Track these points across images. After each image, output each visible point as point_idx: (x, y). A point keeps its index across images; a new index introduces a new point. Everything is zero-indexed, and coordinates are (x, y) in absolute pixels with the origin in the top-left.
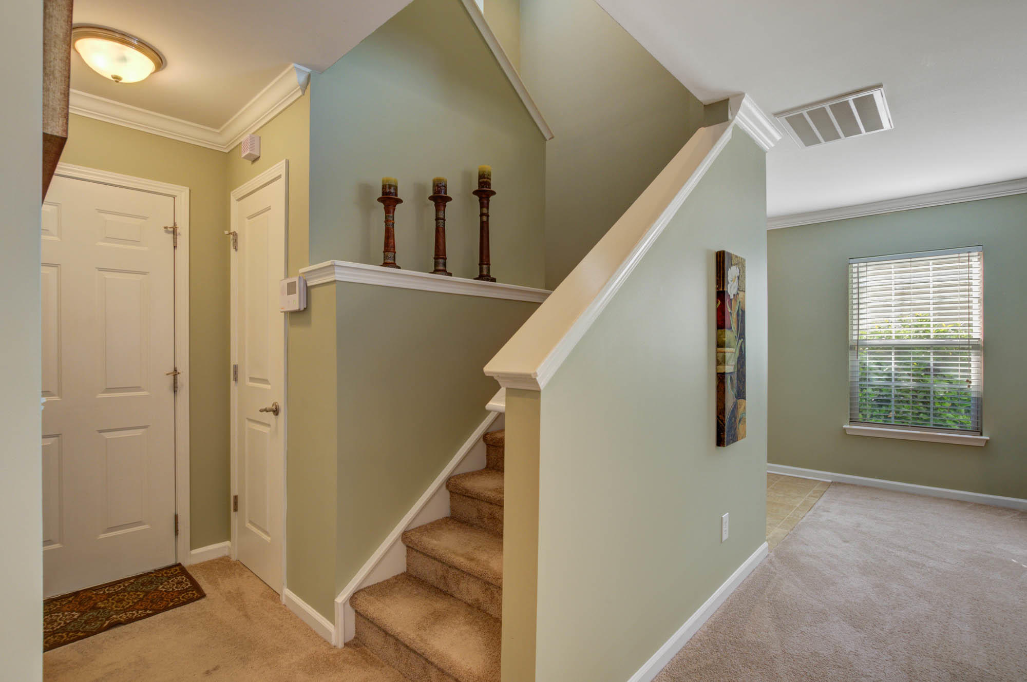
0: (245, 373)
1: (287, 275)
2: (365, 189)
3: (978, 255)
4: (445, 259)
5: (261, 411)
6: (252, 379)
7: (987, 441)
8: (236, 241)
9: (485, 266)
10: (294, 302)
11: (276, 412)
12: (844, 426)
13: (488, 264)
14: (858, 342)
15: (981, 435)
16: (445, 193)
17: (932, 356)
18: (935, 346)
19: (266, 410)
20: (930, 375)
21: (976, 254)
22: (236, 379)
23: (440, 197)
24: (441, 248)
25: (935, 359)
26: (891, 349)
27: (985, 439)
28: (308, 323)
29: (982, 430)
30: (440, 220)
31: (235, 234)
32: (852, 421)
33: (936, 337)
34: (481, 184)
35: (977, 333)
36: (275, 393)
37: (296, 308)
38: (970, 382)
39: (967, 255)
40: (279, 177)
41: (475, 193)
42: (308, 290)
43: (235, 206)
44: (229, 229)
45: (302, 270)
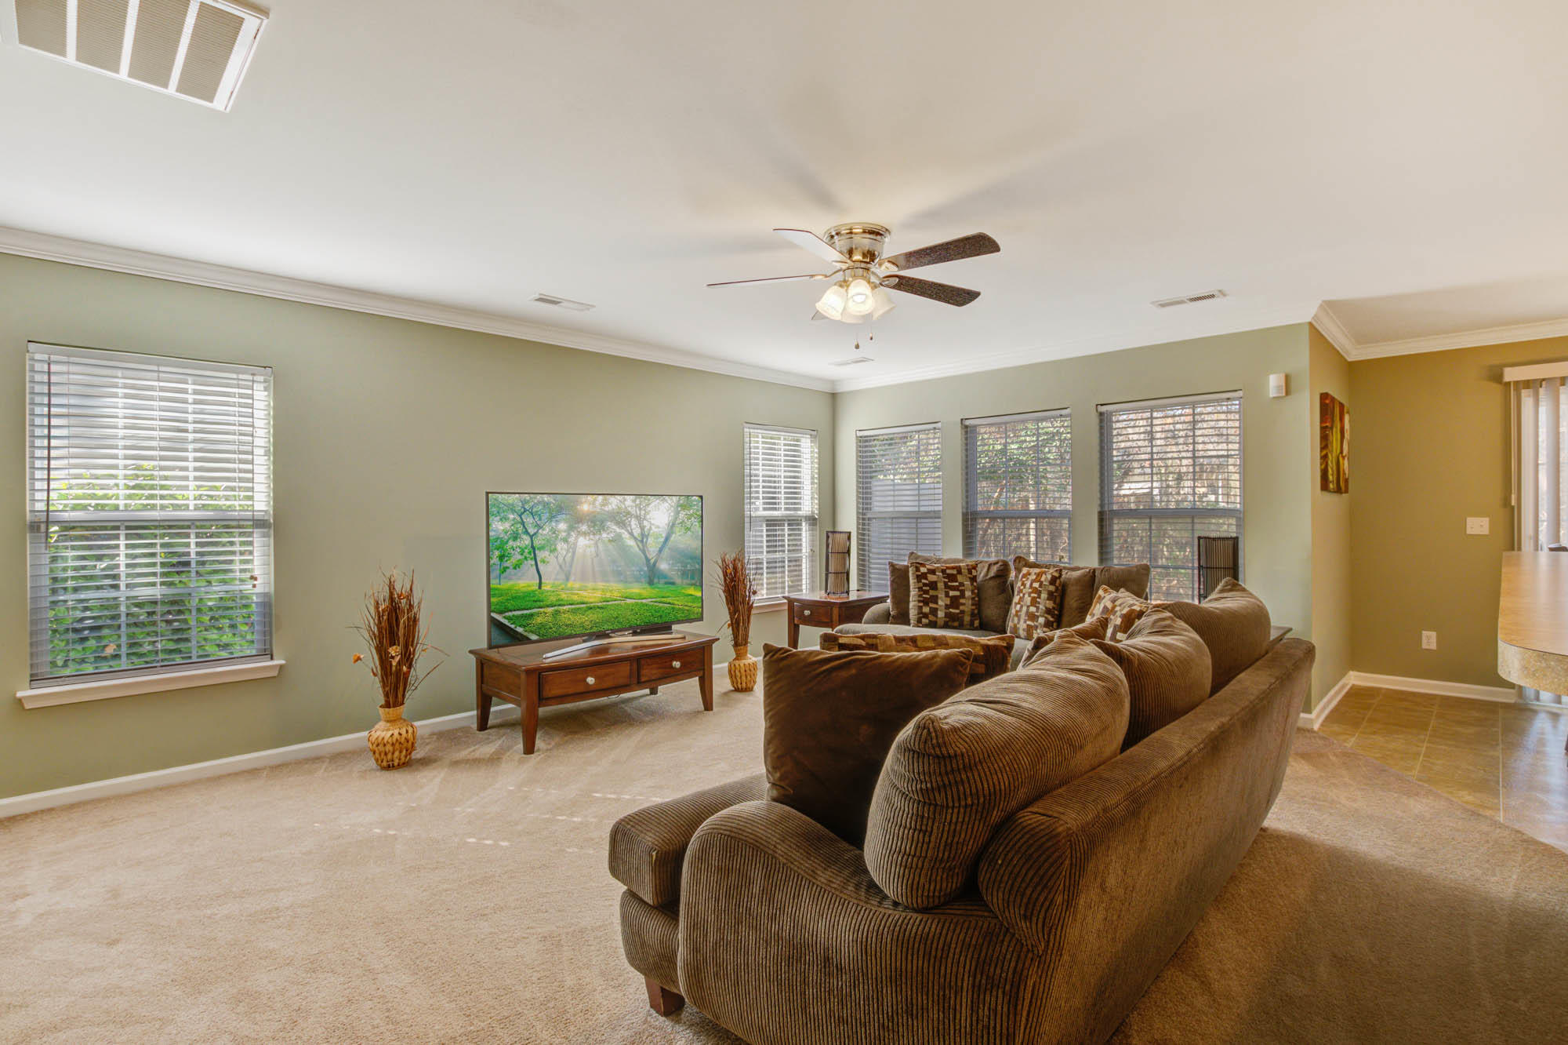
3: (265, 382)
7: (281, 667)
12: (19, 694)
14: (48, 515)
15: (272, 659)
17: (192, 540)
18: (198, 523)
20: (189, 572)
21: (261, 378)
25: (198, 545)
26: (118, 528)
27: (276, 665)
29: (272, 651)
32: (35, 679)
33: (197, 508)
35: (262, 503)
38: (256, 579)
39: (250, 378)
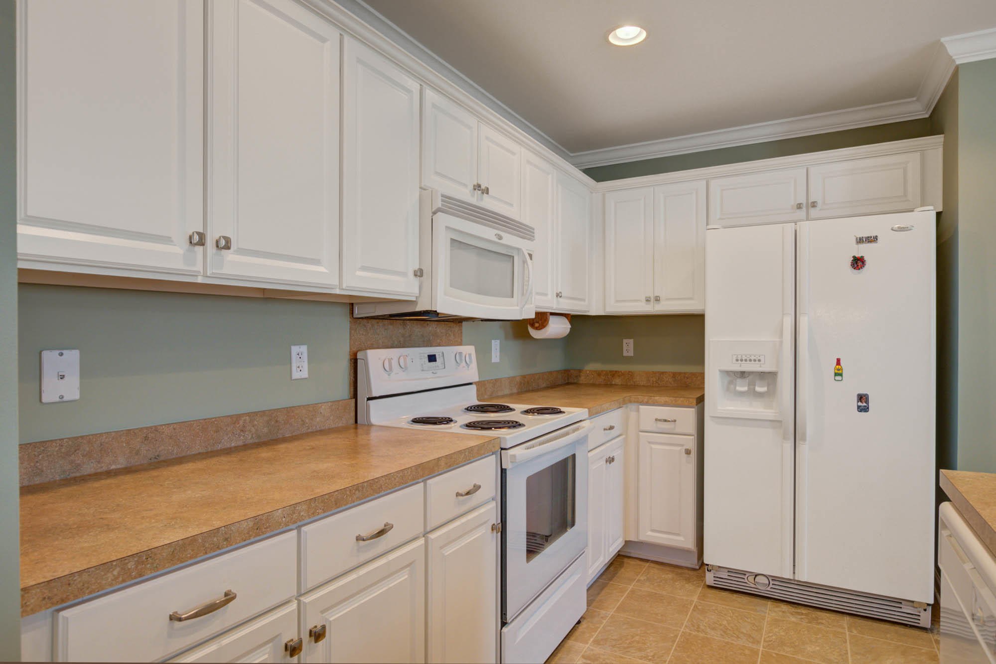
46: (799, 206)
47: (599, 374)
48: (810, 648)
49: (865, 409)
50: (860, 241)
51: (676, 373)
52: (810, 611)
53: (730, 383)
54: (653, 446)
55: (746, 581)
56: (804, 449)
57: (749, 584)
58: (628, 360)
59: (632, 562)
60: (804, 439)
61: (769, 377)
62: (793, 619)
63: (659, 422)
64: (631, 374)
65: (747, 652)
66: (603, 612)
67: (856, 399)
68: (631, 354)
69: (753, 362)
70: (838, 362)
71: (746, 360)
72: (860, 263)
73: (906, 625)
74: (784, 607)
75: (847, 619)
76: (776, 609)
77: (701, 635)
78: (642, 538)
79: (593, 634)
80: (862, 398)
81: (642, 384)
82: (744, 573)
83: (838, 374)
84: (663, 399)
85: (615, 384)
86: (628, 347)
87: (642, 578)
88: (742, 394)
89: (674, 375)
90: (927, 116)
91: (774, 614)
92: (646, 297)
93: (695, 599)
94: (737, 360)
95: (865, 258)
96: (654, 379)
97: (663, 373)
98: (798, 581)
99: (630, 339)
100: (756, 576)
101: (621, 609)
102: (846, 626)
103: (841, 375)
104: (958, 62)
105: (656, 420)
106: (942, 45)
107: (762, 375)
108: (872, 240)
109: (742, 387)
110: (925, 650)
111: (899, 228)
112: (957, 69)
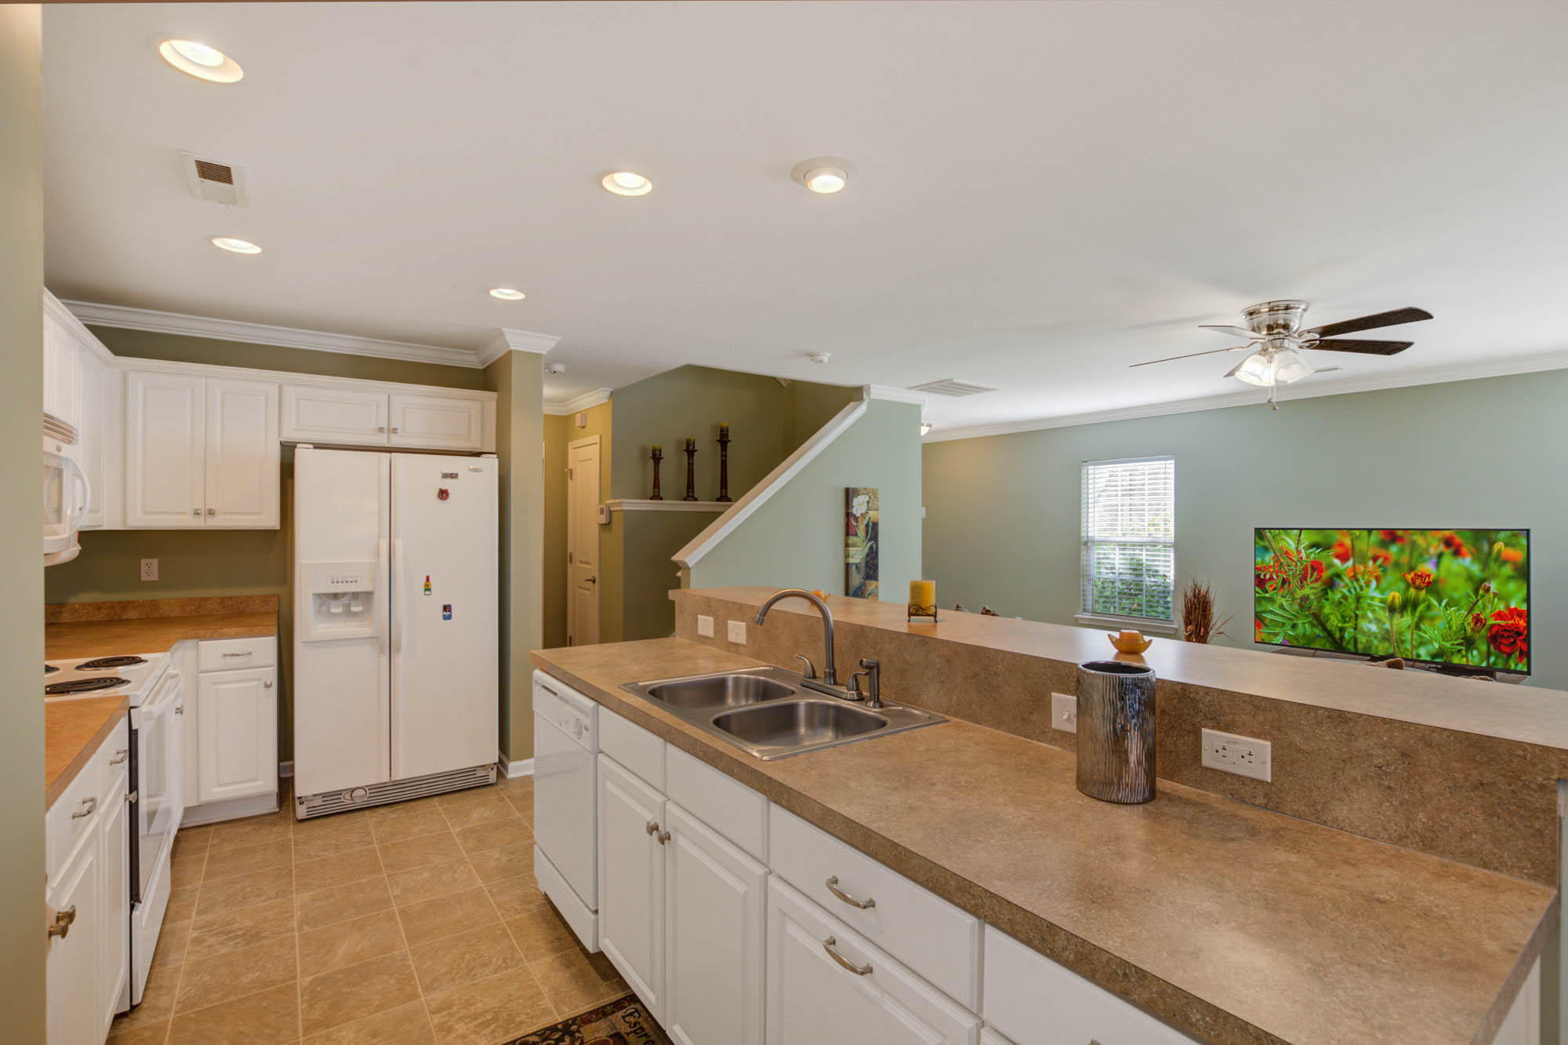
0: (577, 557)
1: (600, 503)
2: (644, 450)
4: (693, 488)
5: (586, 581)
6: (581, 562)
7: (1176, 629)
8: (571, 474)
9: (724, 490)
10: (603, 519)
11: (594, 581)
13: (726, 489)
14: (1090, 538)
16: (694, 447)
17: (1144, 553)
18: (1146, 544)
19: (589, 580)
20: (1142, 569)
22: (571, 562)
23: (690, 450)
24: (691, 482)
25: (1146, 555)
27: (1174, 628)
28: (610, 530)
30: (691, 465)
31: (571, 470)
34: (721, 436)
36: (593, 570)
37: (604, 522)
40: (596, 443)
41: (717, 441)
42: (611, 512)
43: (571, 451)
44: (567, 467)
45: (608, 502)
46: (381, 430)
47: (98, 607)
48: (416, 830)
49: (447, 618)
50: (445, 476)
51: (224, 598)
52: (405, 804)
53: (321, 605)
54: (220, 687)
55: (343, 800)
56: (399, 659)
57: (346, 802)
58: (150, 586)
59: (193, 832)
60: (398, 650)
61: (366, 597)
62: (393, 816)
63: (227, 658)
64: (155, 604)
65: (365, 853)
66: (189, 887)
67: (442, 609)
68: (155, 577)
69: (349, 583)
70: (428, 579)
71: (342, 582)
72: (445, 495)
73: (478, 787)
74: (382, 810)
75: (436, 799)
76: (375, 815)
77: (317, 859)
78: (205, 798)
79: (191, 908)
80: (447, 608)
81: (173, 614)
82: (339, 793)
83: (428, 589)
84: (233, 630)
85: (128, 620)
86: (150, 569)
87: (214, 842)
88: (335, 615)
89: (223, 600)
90: (482, 368)
91: (375, 819)
92: (195, 510)
93: (291, 835)
94: (333, 582)
95: (449, 491)
96: (193, 608)
97: (205, 599)
98: (395, 781)
99: (152, 558)
100: (353, 791)
101: (208, 876)
102: (437, 804)
103: (430, 590)
104: (512, 348)
105: (225, 655)
106: (502, 334)
107: (355, 596)
108: (454, 476)
109: (337, 608)
110: (495, 797)
111: (474, 469)
112: (511, 351)
